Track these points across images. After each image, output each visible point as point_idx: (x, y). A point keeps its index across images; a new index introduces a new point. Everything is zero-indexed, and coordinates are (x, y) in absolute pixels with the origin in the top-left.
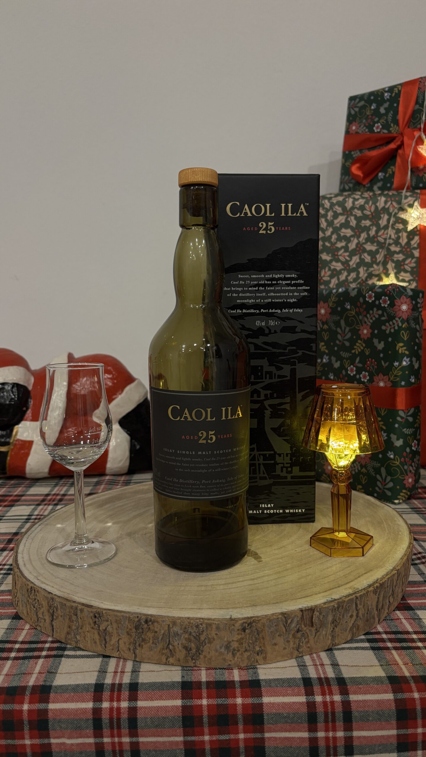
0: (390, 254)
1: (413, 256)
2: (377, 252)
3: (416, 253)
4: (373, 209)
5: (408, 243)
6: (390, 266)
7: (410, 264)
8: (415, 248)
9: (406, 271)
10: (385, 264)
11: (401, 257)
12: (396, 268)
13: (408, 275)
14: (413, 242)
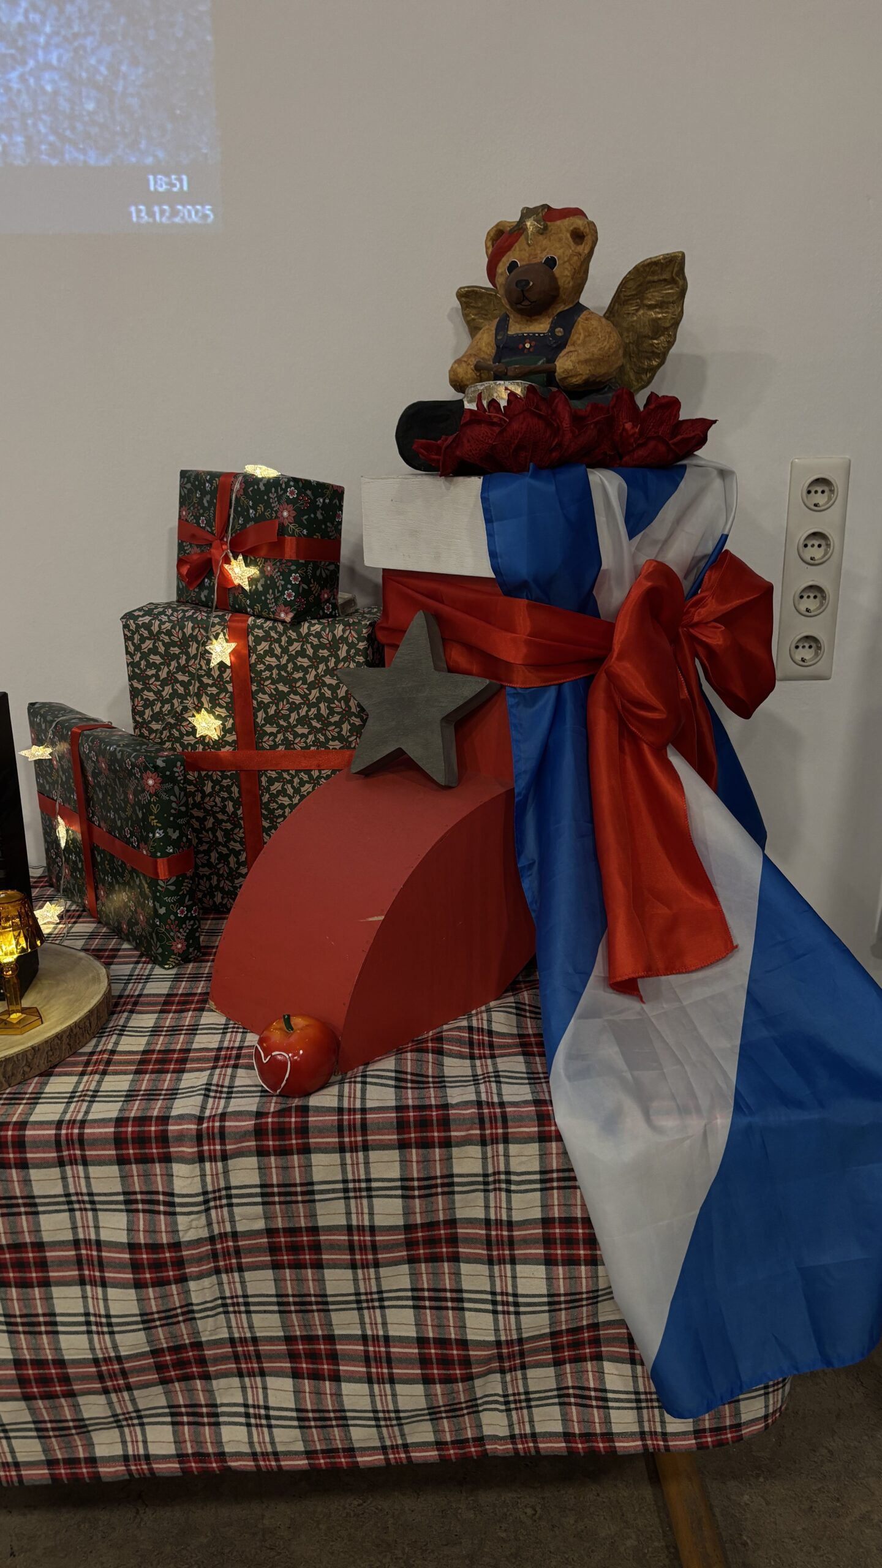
0: (203, 686)
1: (227, 691)
2: (189, 683)
3: (230, 688)
4: (180, 636)
5: (220, 676)
6: (205, 699)
7: (225, 699)
8: (228, 682)
9: (221, 707)
10: (198, 696)
11: (214, 690)
12: (210, 702)
13: (224, 710)
14: (225, 675)
